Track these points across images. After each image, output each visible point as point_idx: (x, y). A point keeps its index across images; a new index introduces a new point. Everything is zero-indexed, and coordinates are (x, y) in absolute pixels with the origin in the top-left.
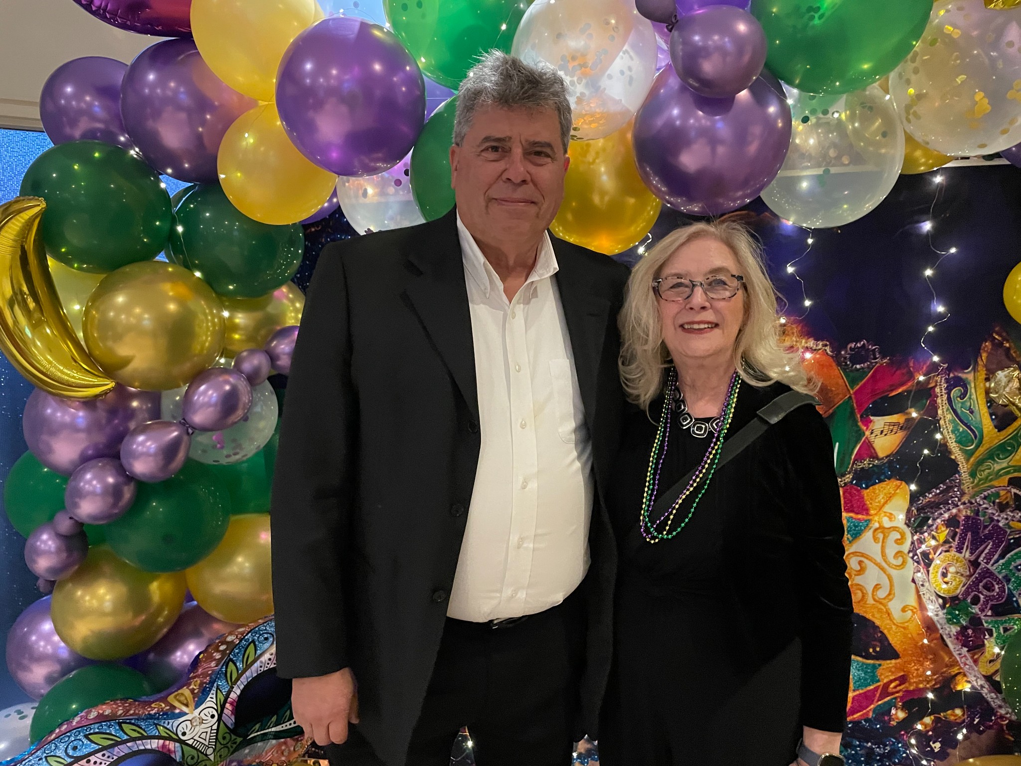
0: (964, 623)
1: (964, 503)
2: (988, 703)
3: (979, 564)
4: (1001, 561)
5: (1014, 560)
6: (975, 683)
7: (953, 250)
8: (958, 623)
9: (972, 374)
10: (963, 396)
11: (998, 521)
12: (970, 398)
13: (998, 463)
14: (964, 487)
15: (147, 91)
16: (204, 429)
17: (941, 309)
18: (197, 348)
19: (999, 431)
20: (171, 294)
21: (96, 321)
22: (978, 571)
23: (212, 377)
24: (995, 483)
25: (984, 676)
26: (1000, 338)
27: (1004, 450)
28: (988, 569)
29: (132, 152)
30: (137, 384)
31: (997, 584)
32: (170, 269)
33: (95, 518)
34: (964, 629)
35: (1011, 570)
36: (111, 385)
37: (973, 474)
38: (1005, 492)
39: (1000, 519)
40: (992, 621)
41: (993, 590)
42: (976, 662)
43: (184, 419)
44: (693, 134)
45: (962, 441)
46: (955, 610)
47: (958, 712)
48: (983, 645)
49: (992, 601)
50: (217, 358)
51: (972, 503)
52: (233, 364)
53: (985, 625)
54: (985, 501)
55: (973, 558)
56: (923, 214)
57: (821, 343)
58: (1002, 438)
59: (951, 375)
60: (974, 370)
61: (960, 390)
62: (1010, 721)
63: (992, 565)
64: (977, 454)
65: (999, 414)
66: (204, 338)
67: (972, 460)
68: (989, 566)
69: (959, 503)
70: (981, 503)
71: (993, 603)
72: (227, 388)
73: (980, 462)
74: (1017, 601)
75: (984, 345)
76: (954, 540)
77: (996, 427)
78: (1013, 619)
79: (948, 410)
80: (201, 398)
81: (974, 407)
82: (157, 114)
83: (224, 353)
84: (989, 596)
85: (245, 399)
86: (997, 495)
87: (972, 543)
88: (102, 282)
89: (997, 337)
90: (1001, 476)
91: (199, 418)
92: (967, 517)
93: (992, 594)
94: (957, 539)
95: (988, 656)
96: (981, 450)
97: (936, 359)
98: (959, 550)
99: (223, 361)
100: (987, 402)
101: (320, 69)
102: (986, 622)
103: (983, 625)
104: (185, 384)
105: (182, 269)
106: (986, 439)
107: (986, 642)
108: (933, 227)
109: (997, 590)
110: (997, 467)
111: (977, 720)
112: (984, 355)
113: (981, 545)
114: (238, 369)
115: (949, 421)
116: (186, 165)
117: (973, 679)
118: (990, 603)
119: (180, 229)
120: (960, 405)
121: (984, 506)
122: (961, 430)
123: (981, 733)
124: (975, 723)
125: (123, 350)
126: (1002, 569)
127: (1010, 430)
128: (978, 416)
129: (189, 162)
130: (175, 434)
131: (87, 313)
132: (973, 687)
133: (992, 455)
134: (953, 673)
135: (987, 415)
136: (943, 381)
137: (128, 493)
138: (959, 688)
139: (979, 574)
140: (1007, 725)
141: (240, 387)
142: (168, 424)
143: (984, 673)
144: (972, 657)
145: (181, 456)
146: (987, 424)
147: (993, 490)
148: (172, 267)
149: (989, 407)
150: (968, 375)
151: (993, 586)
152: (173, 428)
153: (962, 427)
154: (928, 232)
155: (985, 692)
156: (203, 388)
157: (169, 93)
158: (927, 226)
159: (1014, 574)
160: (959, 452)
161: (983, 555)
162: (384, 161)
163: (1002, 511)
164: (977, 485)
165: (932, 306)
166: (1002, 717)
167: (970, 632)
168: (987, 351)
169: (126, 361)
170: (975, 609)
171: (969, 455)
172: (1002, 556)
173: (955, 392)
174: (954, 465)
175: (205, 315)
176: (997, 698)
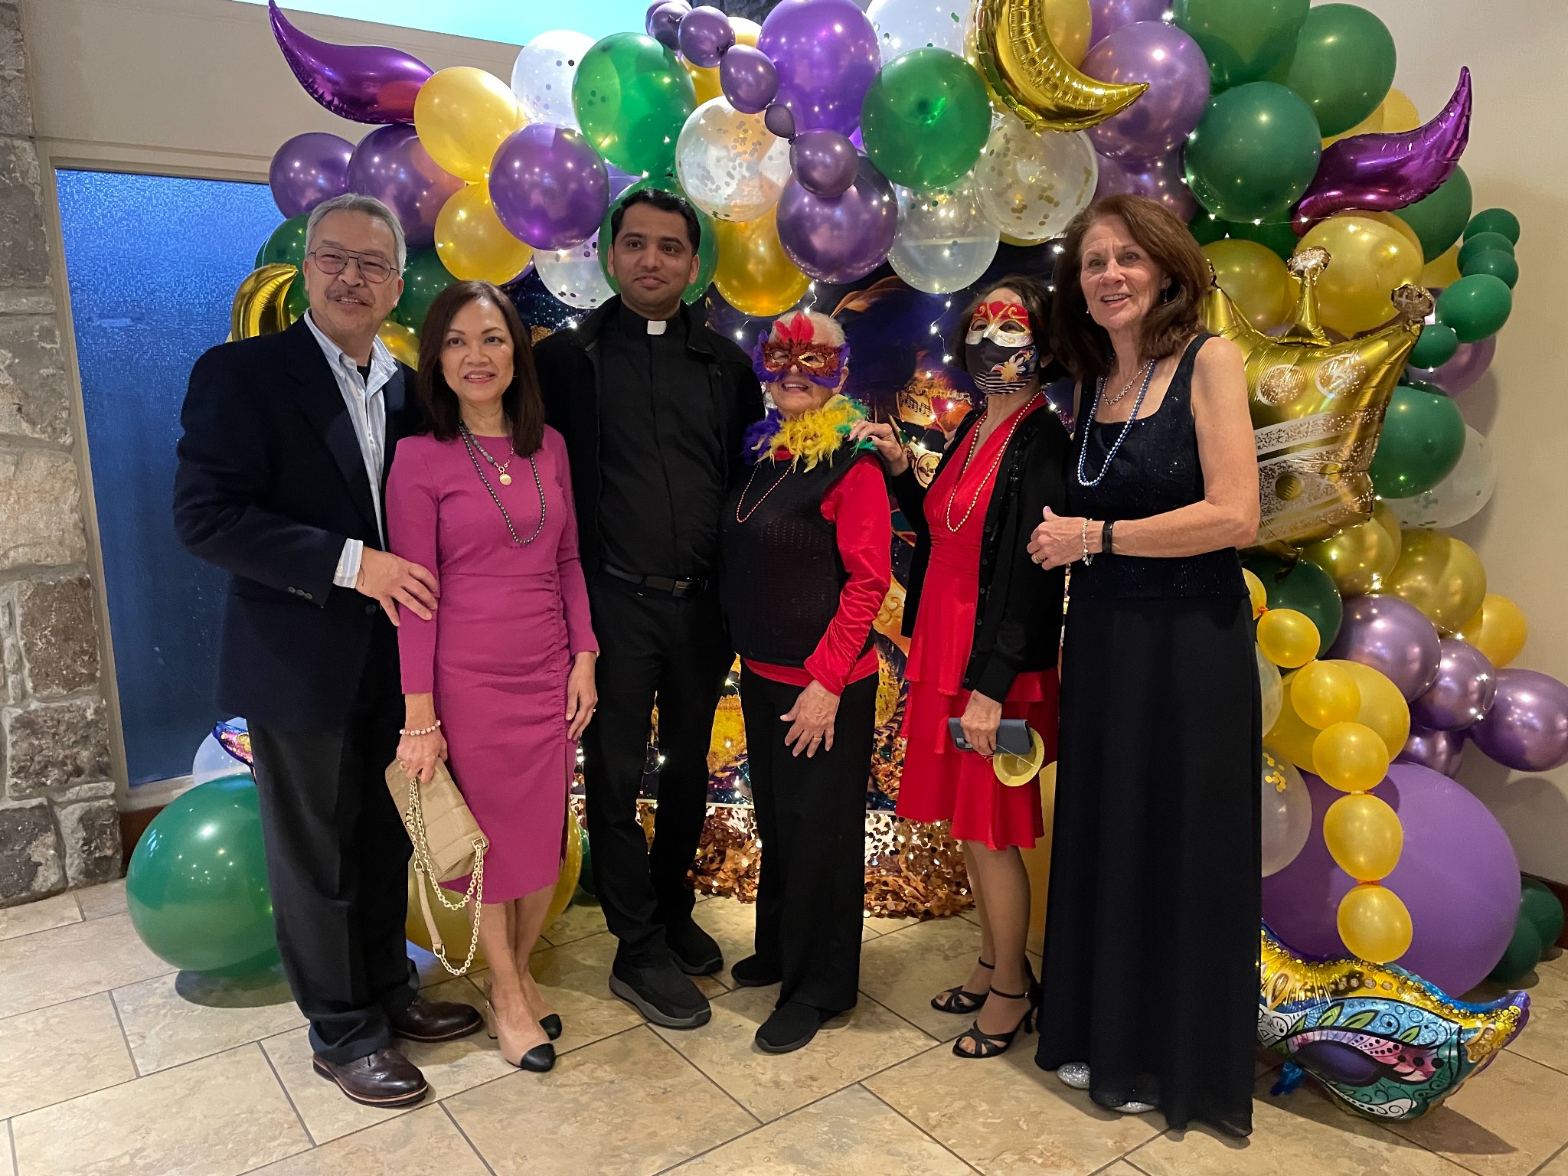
15: (373, 171)
44: (818, 220)
57: (963, 394)
101: (527, 167)
105: (398, 325)
157: (391, 173)
162: (576, 237)
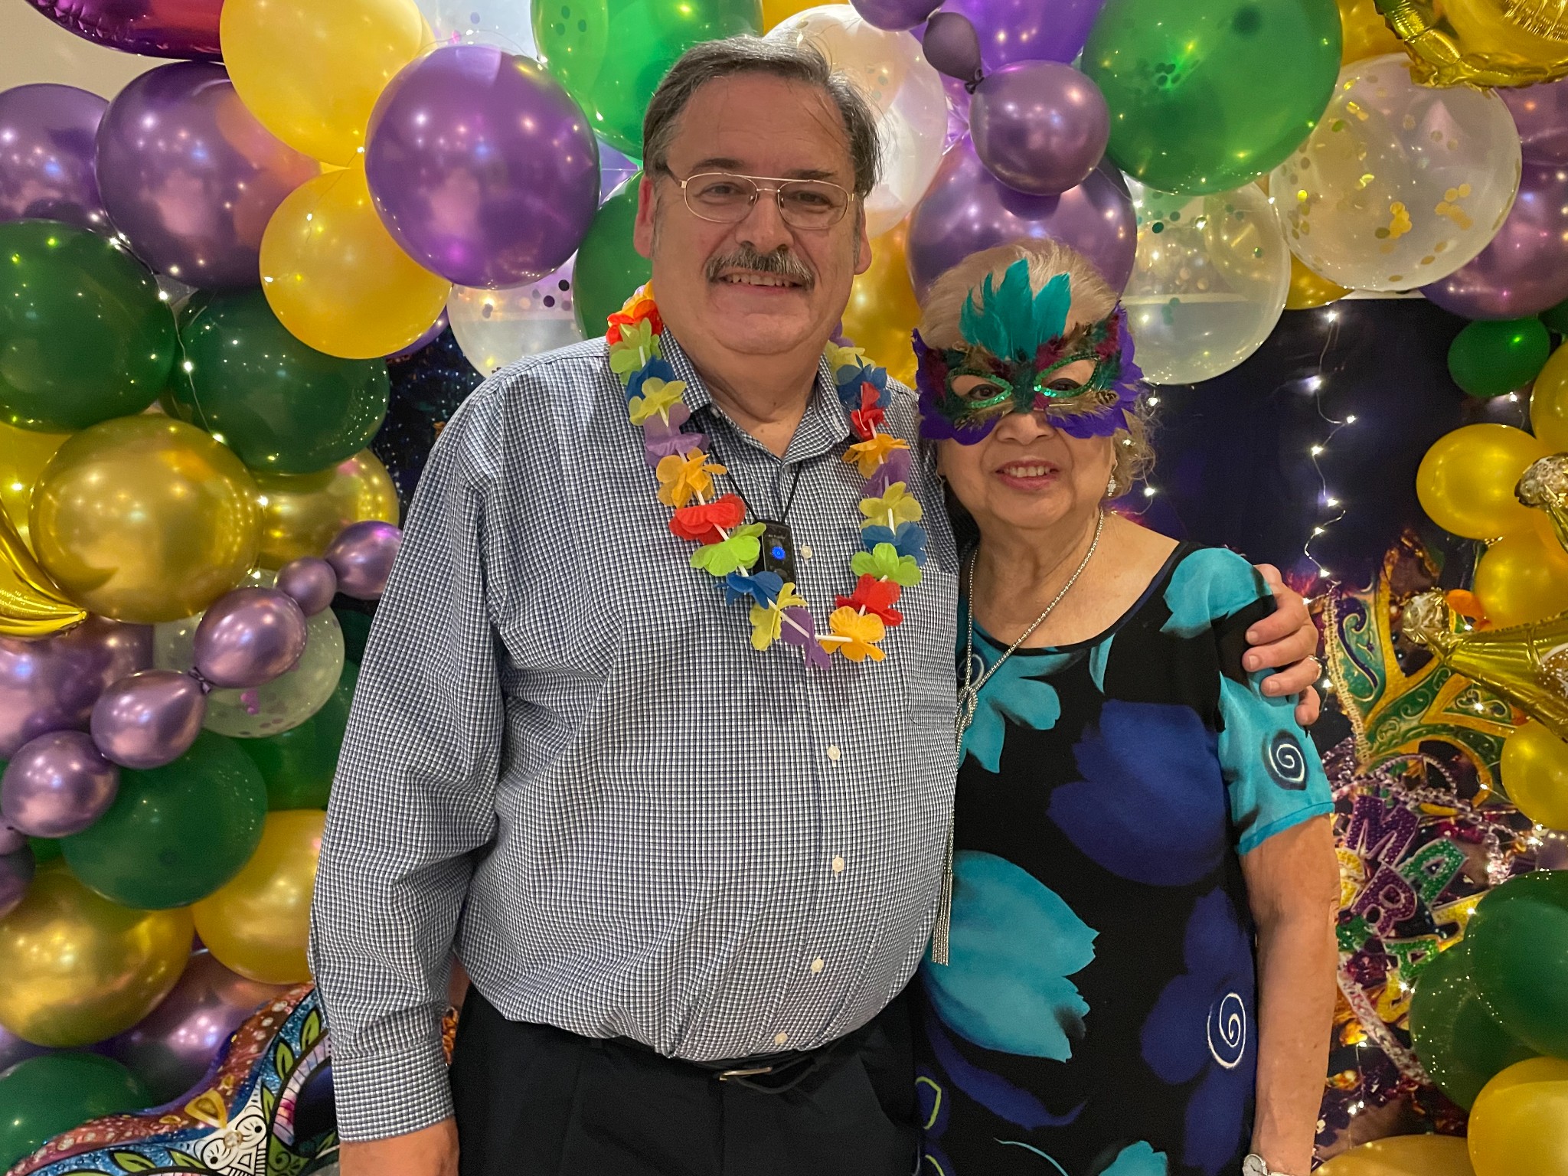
0: (1358, 948)
1: (1359, 778)
2: (1391, 1062)
3: (1380, 864)
4: (1410, 860)
5: (1426, 858)
6: (1372, 1034)
7: (1351, 419)
8: (1350, 948)
9: (1372, 595)
10: (1359, 626)
11: (1405, 803)
12: (1369, 629)
13: (1405, 720)
14: (1359, 755)
15: (141, 143)
16: (227, 684)
17: (1332, 502)
18: (218, 555)
19: (1407, 676)
20: (176, 469)
21: (54, 512)
22: (1378, 874)
23: (243, 602)
24: (1402, 749)
25: (1386, 1024)
26: (1410, 545)
27: (1415, 702)
28: (1391, 871)
29: (114, 242)
30: (115, 611)
31: (1404, 892)
32: (173, 429)
33: (50, 827)
34: (1358, 957)
35: (1422, 872)
36: (79, 615)
37: (1371, 737)
38: (1415, 761)
39: (1407, 799)
40: (1396, 945)
41: (1398, 901)
42: (1374, 1003)
43: (195, 668)
45: (1356, 691)
46: (1346, 930)
47: (1350, 1076)
48: (1384, 979)
49: (1396, 916)
50: (249, 572)
51: (1369, 778)
52: (276, 581)
53: (1387, 950)
54: (1388, 775)
55: (1370, 856)
56: (1310, 365)
58: (1411, 685)
59: (1344, 596)
60: (1375, 588)
61: (1356, 618)
62: (1421, 1087)
63: (1397, 865)
64: (1377, 708)
65: (1408, 651)
66: (231, 538)
67: (1370, 716)
68: (1392, 867)
69: (1352, 778)
70: (1382, 777)
71: (1397, 919)
72: (268, 619)
73: (1382, 720)
74: (1430, 917)
75: (1388, 554)
76: (1344, 830)
77: (1403, 670)
78: (1425, 941)
79: (1338, 645)
80: (225, 636)
81: (1374, 641)
82: (157, 181)
83: (262, 562)
84: (1393, 910)
85: (295, 636)
86: (1404, 766)
87: (1369, 836)
88: (61, 450)
89: (1406, 543)
90: (1409, 739)
91: (220, 667)
92: (1363, 798)
93: (1396, 906)
94: (1349, 829)
95: (1390, 995)
96: (1382, 702)
97: (1324, 573)
98: (1352, 844)
99: (257, 575)
100: (1392, 635)
101: (440, 124)
102: (1388, 947)
103: (1383, 950)
104: (195, 612)
105: (195, 430)
106: (1390, 686)
107: (1388, 975)
108: (1322, 385)
109: (1403, 901)
110: (1404, 727)
111: (1375, 1087)
112: (1389, 568)
113: (1381, 837)
114: (284, 590)
115: (1340, 661)
116: (201, 262)
117: (1371, 1028)
118: (1394, 919)
119: (188, 367)
120: (1355, 638)
121: (1387, 782)
122: (1356, 673)
123: (1381, 1105)
124: (1373, 1091)
125: (97, 559)
126: (1410, 871)
127: (1423, 674)
128: (1379, 655)
129: (203, 258)
130: (182, 692)
131: (38, 497)
132: (1370, 1040)
133: (1398, 709)
134: (1342, 1021)
135: (1391, 653)
136: (1333, 604)
137: (103, 786)
138: (1351, 1041)
139: (1379, 878)
140: (1416, 1092)
141: (288, 618)
142: (170, 677)
143: (1385, 1020)
144: (1369, 997)
145: (191, 726)
146: (1391, 665)
147: (1398, 759)
148: (175, 425)
149: (1394, 642)
150: (1366, 597)
151: (1398, 894)
152: (178, 683)
153: (1357, 671)
154: (1316, 391)
155: (1386, 1046)
156: (227, 620)
157: (178, 148)
158: (1315, 383)
159: (1426, 877)
160: (1353, 706)
161: (1385, 851)
162: (529, 268)
163: (1410, 789)
164: (1377, 752)
165: (1320, 498)
166: (1410, 1082)
167: (1366, 960)
168: (1393, 563)
169: (104, 577)
170: (1373, 929)
171: (1366, 709)
172: (1410, 853)
173: (1349, 620)
174: (1346, 725)
175: (232, 501)
176: (1403, 1054)
